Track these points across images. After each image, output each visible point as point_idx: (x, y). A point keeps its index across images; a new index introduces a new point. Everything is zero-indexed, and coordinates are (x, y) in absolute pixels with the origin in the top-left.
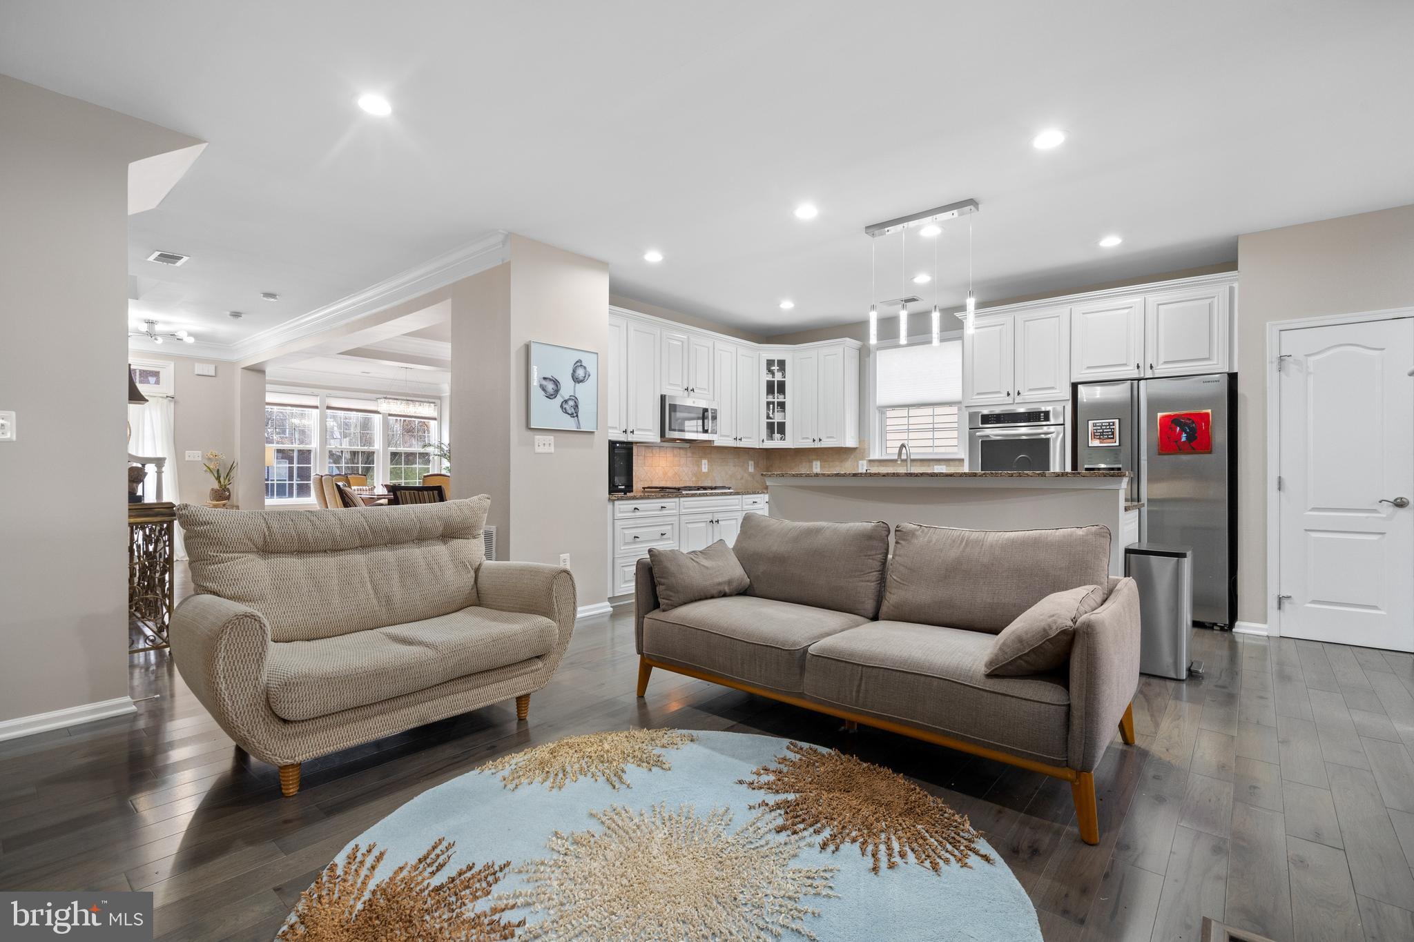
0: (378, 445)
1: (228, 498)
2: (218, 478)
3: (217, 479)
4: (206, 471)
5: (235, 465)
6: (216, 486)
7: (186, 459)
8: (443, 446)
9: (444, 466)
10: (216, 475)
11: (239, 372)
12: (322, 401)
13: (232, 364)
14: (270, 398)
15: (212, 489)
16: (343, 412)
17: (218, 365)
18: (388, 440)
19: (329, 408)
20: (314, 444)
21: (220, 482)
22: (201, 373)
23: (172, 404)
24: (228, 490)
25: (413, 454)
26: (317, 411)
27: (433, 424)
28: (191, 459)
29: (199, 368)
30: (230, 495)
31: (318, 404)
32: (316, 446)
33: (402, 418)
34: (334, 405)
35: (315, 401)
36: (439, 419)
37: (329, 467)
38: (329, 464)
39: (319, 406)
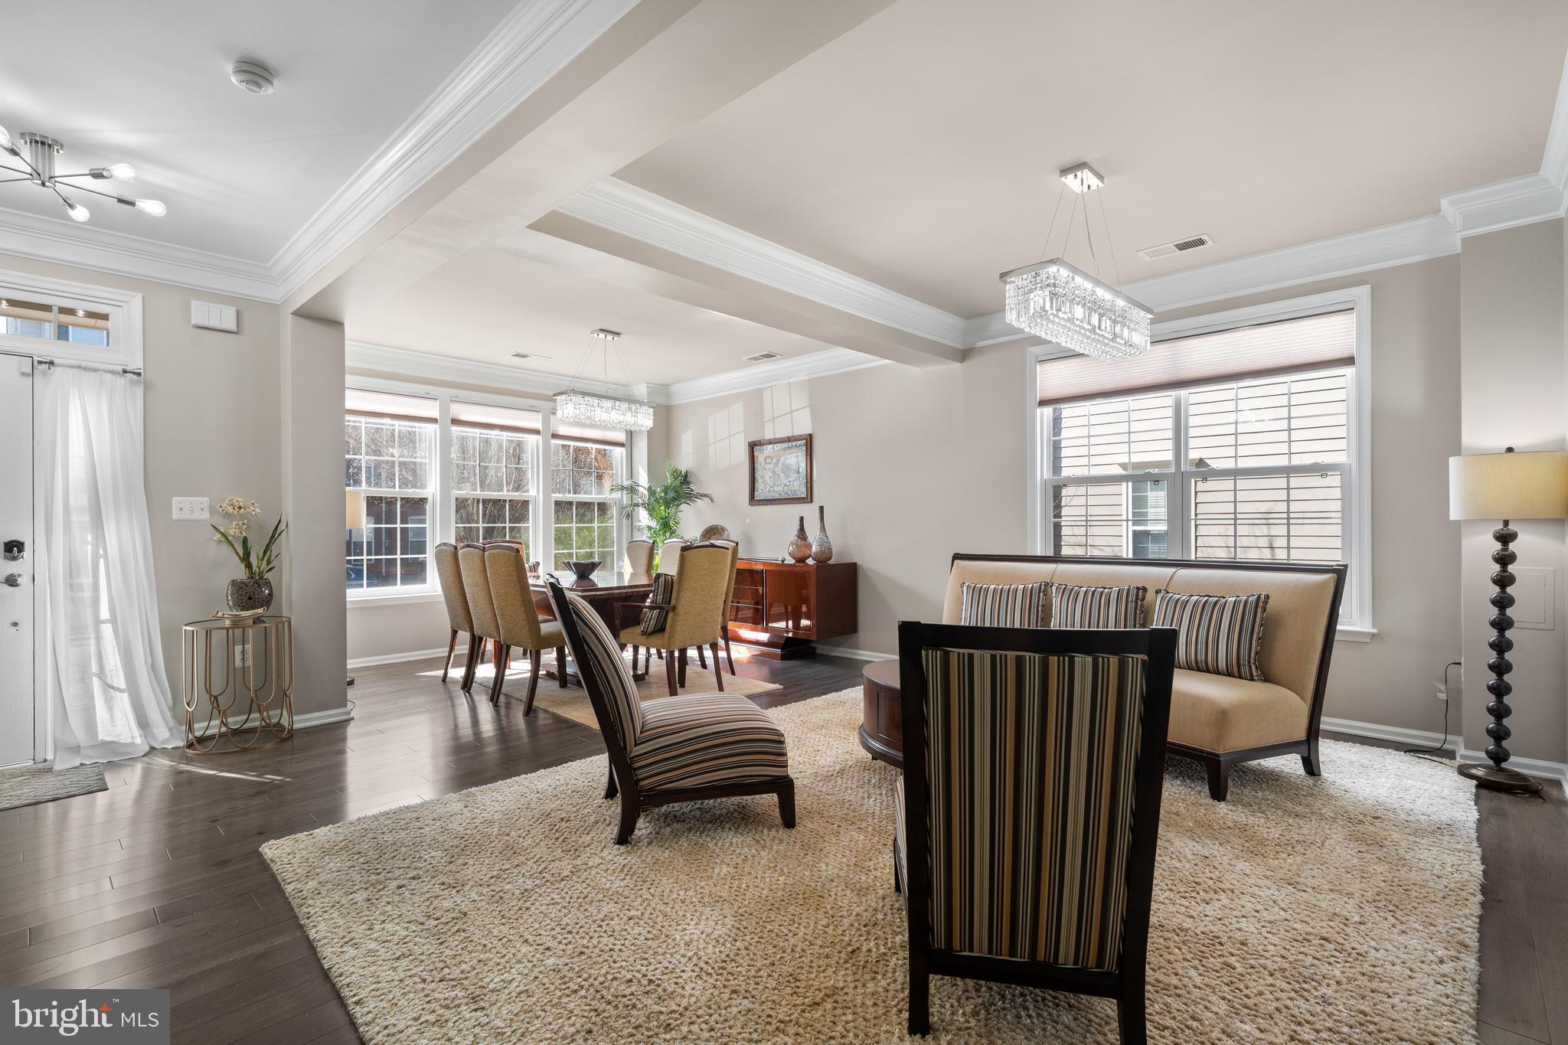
0: (534, 491)
1: (267, 602)
2: (246, 559)
3: (242, 560)
4: (220, 541)
5: (282, 526)
6: (241, 574)
7: (175, 516)
10: (241, 552)
11: (288, 320)
12: (444, 409)
13: (274, 308)
14: (353, 400)
15: (233, 583)
16: (478, 430)
17: (243, 308)
18: (553, 480)
19: (455, 422)
20: (431, 489)
21: (249, 566)
22: (206, 323)
23: (139, 392)
24: (268, 584)
25: (587, 505)
26: (434, 427)
27: (619, 454)
28: (186, 515)
29: (203, 312)
30: (270, 595)
31: (436, 414)
32: (434, 491)
33: (572, 444)
34: (463, 417)
35: (431, 409)
36: (628, 445)
37: (456, 528)
38: (456, 523)
39: (437, 419)
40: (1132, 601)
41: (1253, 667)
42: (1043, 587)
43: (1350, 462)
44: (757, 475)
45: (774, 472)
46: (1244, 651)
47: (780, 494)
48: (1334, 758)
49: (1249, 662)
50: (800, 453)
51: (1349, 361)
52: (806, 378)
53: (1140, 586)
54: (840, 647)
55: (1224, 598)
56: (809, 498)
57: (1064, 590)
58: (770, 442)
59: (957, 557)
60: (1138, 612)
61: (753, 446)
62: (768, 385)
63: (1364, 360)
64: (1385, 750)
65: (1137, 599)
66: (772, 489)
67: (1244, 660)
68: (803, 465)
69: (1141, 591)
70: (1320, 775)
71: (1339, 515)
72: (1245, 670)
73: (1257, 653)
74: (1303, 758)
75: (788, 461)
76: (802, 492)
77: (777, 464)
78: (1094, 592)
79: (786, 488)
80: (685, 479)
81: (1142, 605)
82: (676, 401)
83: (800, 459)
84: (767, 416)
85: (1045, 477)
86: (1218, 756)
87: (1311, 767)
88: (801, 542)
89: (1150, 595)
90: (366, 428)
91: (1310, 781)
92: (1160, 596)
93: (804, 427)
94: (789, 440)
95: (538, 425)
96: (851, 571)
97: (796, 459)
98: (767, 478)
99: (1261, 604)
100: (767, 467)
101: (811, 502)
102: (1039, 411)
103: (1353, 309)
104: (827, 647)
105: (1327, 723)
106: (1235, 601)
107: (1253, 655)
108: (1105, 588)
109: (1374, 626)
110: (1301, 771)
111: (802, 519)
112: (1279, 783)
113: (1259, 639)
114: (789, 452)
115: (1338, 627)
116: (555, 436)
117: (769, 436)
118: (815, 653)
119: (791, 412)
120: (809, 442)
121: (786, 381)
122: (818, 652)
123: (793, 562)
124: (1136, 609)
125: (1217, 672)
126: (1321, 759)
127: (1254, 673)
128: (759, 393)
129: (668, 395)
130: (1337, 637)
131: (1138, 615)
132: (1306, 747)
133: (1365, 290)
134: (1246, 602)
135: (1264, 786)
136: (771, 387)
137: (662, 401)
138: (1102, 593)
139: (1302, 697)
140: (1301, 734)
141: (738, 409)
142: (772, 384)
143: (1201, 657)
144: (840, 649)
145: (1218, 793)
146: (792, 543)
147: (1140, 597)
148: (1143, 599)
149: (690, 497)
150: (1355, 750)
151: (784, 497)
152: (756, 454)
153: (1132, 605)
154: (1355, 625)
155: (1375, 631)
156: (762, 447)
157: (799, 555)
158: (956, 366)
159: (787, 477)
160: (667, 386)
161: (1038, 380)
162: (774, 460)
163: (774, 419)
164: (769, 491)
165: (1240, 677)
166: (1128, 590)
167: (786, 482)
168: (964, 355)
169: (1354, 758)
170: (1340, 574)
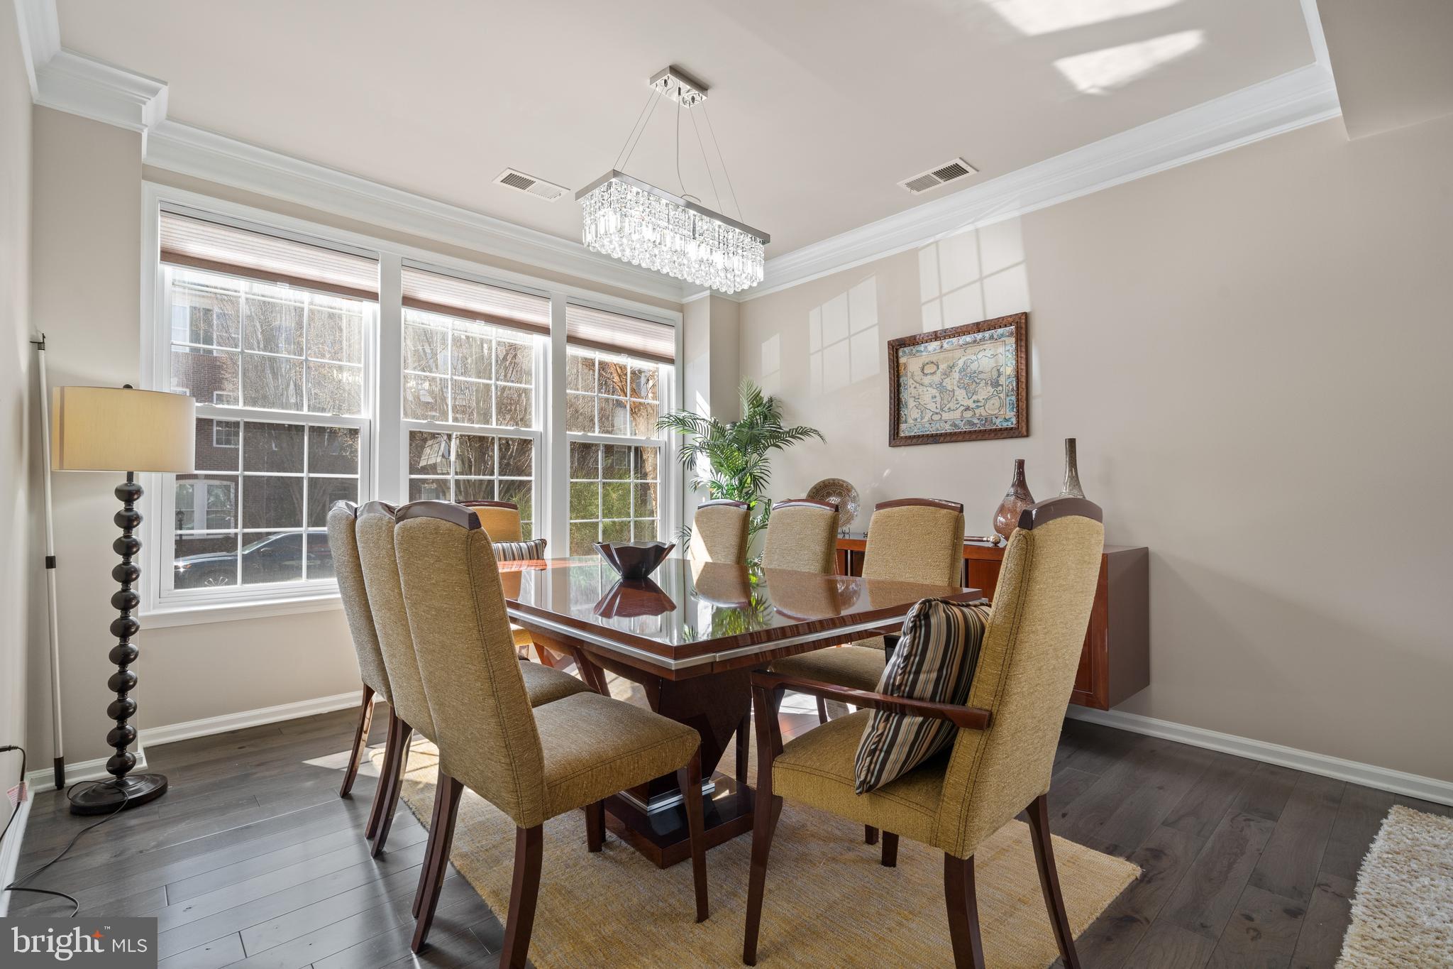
12: (391, 280)
16: (450, 321)
18: (565, 411)
19: (409, 301)
20: (366, 413)
25: (621, 450)
26: (372, 308)
27: (666, 373)
31: (374, 285)
32: (371, 417)
33: (599, 355)
34: (424, 295)
35: (368, 278)
36: (678, 361)
37: (411, 480)
38: (411, 473)
39: (377, 294)
44: (905, 396)
45: (941, 387)
47: (954, 425)
50: (1002, 350)
52: (1017, 214)
56: (1021, 429)
58: (936, 336)
61: (896, 347)
62: (931, 240)
66: (936, 417)
68: (1008, 370)
75: (974, 367)
76: (1007, 417)
77: (948, 373)
79: (968, 414)
80: (770, 409)
83: (1002, 359)
84: (928, 294)
88: (1021, 507)
94: (978, 327)
95: (546, 320)
97: (992, 360)
98: (926, 400)
100: (927, 380)
101: (1027, 435)
111: (1021, 464)
114: (977, 349)
116: (571, 340)
117: (930, 325)
119: (982, 279)
120: (1021, 327)
136: (936, 242)
141: (868, 290)
142: (938, 237)
146: (1002, 510)
149: (778, 437)
151: (965, 427)
152: (902, 360)
156: (914, 349)
159: (972, 393)
162: (944, 367)
163: (942, 296)
164: (931, 421)
167: (968, 403)
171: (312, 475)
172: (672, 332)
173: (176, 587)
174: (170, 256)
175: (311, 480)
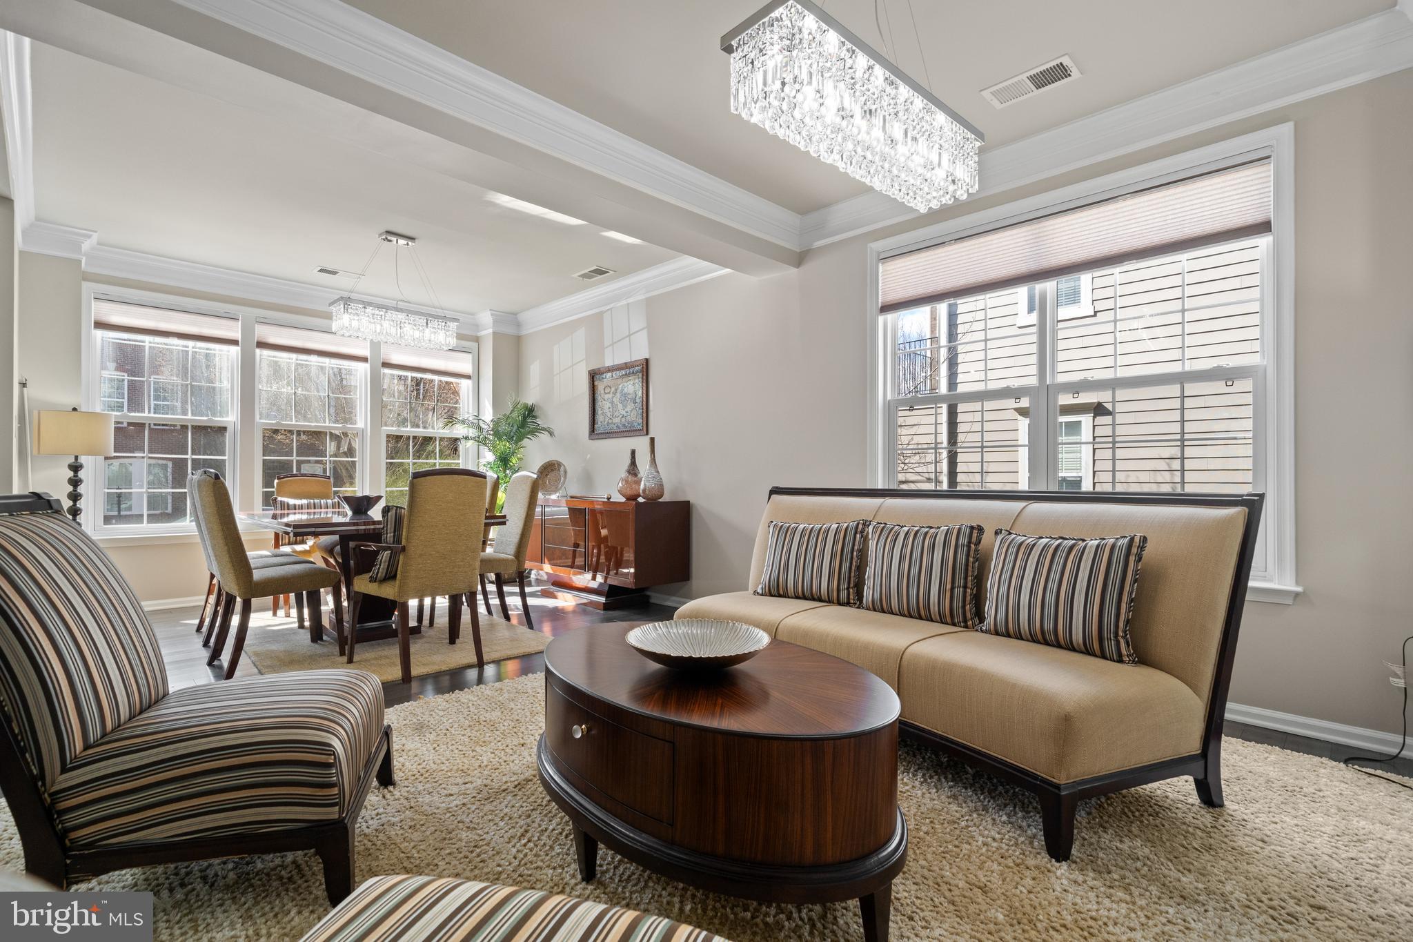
0: (361, 422)
8: (482, 424)
9: (483, 461)
12: (248, 330)
16: (294, 356)
18: (379, 407)
19: (262, 345)
20: (231, 417)
25: (428, 440)
26: (234, 350)
27: (465, 386)
31: (237, 335)
32: (235, 419)
33: (410, 374)
34: (272, 340)
35: (230, 330)
36: (475, 377)
37: (264, 460)
38: (264, 456)
39: (238, 341)
40: (963, 545)
41: (1122, 641)
42: (860, 526)
43: (1265, 363)
44: (598, 408)
45: (612, 402)
46: (1109, 618)
47: (618, 426)
48: (1244, 773)
49: (1116, 634)
50: (637, 381)
51: (1264, 227)
52: (643, 297)
53: (974, 524)
54: (674, 595)
55: (1083, 540)
56: (644, 430)
57: (882, 529)
58: (609, 370)
59: (776, 491)
60: (971, 559)
61: (593, 376)
62: (608, 307)
63: (1285, 225)
64: (1316, 759)
65: (970, 542)
66: (610, 421)
67: (1109, 631)
68: (640, 394)
69: (975, 532)
70: (1222, 806)
71: (1250, 435)
72: (1110, 647)
73: (1128, 622)
74: (1196, 781)
75: (626, 390)
76: (639, 423)
77: (615, 393)
78: (917, 533)
79: (623, 420)
80: (530, 412)
81: (976, 551)
82: (525, 331)
83: (637, 386)
84: (607, 342)
85: (889, 397)
86: (1058, 787)
87: (1209, 795)
88: (631, 478)
89: (987, 537)
90: (150, 347)
91: (1206, 817)
92: (1000, 538)
93: (640, 354)
94: (627, 367)
95: (364, 353)
96: (682, 512)
97: (633, 386)
98: (606, 410)
99: (1134, 550)
100: (607, 397)
101: (645, 433)
102: (881, 319)
103: (1269, 157)
104: (658, 595)
105: (1233, 711)
106: (1098, 546)
107: (1121, 625)
108: (931, 528)
109: (1297, 583)
110: (1194, 799)
111: (633, 452)
112: (1158, 822)
113: (1132, 600)
114: (627, 379)
115: (1251, 584)
116: (386, 365)
117: (609, 363)
118: (648, 602)
119: (630, 335)
120: (644, 369)
121: (624, 302)
122: (652, 601)
123: (623, 500)
124: (968, 555)
125: (1071, 648)
126: (1225, 773)
127: (1124, 651)
128: (600, 316)
129: (518, 325)
130: (1249, 597)
131: (971, 564)
132: (1202, 763)
133: (1286, 130)
134: (1113, 547)
135: (1135, 830)
136: (611, 309)
137: (510, 330)
138: (926, 533)
139: (1195, 689)
140: (1193, 745)
141: (581, 335)
142: (612, 305)
143: (1049, 625)
144: (674, 598)
145: (1059, 848)
146: (622, 479)
147: (974, 539)
148: (979, 542)
149: (533, 431)
150: (1273, 757)
151: (622, 429)
152: (596, 383)
153: (962, 551)
154: (1271, 580)
155: (1299, 589)
156: (602, 376)
157: (629, 492)
158: (793, 271)
159: (625, 406)
160: (515, 314)
161: (880, 282)
162: (613, 389)
163: (612, 344)
164: (608, 423)
165: (1104, 657)
166: (959, 530)
167: (623, 413)
168: (799, 259)
169: (1273, 773)
170: (1253, 506)
171: (194, 457)
172: (470, 356)
173: (105, 523)
174: (100, 325)
175: (193, 460)
